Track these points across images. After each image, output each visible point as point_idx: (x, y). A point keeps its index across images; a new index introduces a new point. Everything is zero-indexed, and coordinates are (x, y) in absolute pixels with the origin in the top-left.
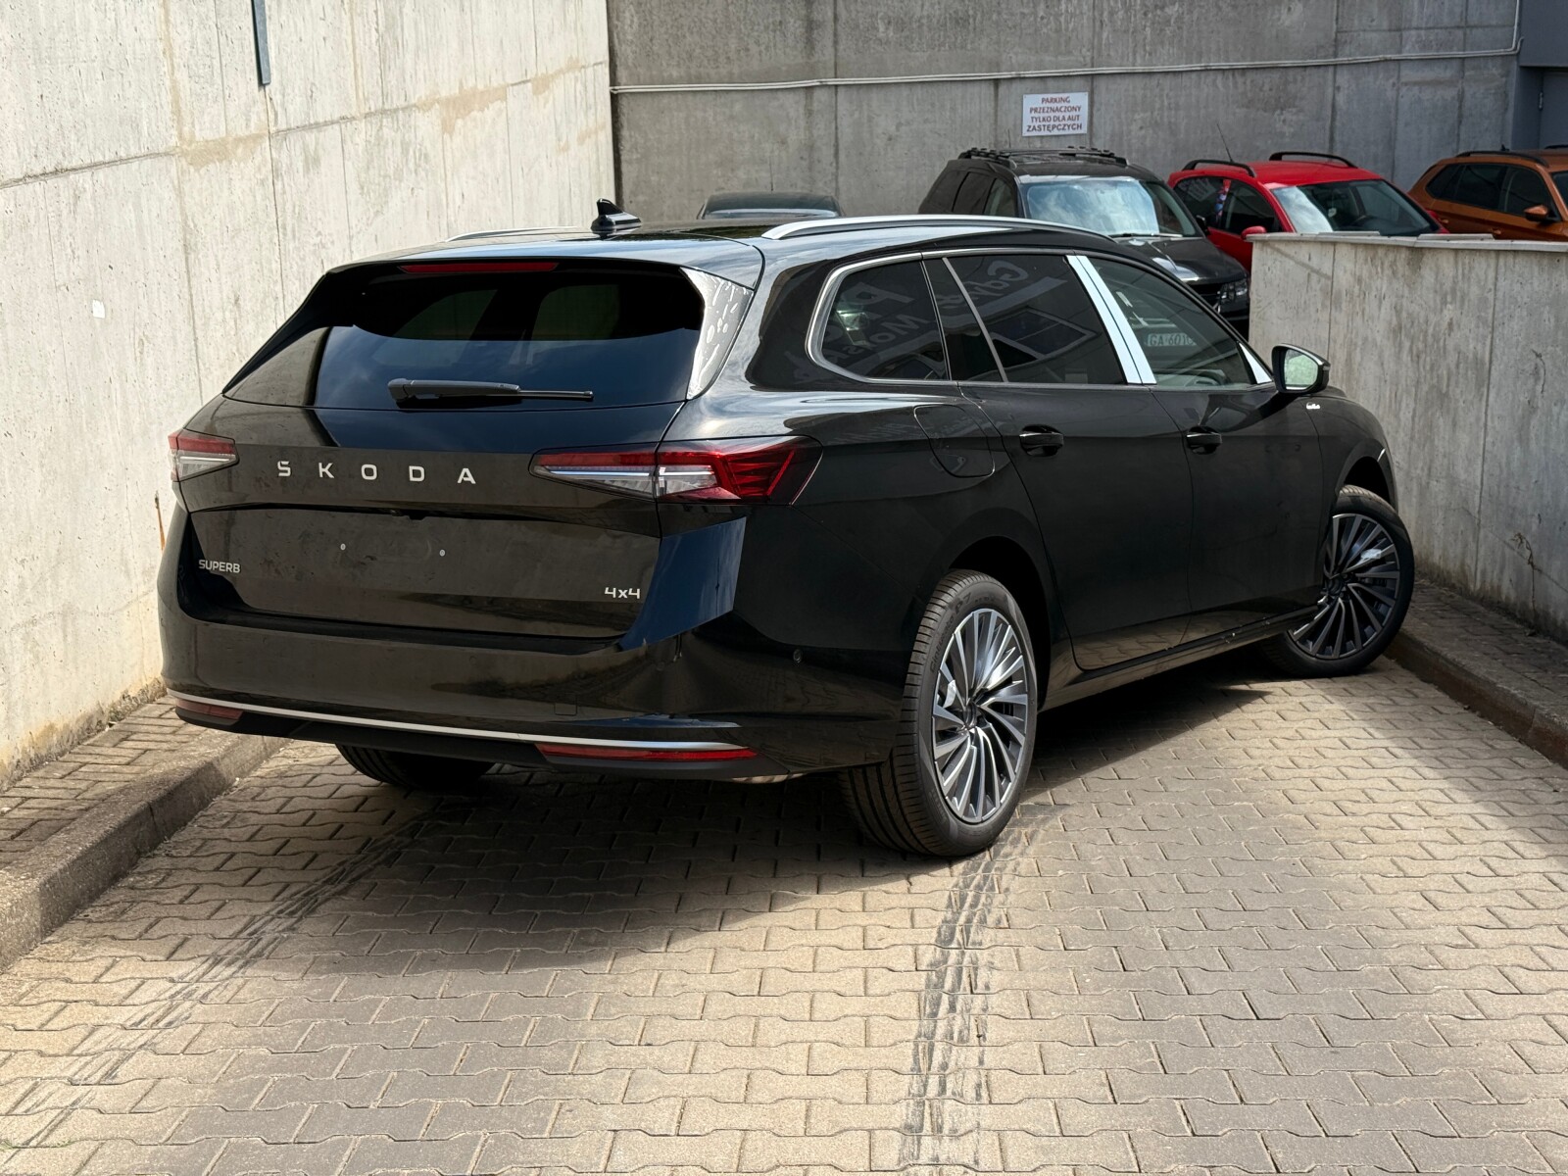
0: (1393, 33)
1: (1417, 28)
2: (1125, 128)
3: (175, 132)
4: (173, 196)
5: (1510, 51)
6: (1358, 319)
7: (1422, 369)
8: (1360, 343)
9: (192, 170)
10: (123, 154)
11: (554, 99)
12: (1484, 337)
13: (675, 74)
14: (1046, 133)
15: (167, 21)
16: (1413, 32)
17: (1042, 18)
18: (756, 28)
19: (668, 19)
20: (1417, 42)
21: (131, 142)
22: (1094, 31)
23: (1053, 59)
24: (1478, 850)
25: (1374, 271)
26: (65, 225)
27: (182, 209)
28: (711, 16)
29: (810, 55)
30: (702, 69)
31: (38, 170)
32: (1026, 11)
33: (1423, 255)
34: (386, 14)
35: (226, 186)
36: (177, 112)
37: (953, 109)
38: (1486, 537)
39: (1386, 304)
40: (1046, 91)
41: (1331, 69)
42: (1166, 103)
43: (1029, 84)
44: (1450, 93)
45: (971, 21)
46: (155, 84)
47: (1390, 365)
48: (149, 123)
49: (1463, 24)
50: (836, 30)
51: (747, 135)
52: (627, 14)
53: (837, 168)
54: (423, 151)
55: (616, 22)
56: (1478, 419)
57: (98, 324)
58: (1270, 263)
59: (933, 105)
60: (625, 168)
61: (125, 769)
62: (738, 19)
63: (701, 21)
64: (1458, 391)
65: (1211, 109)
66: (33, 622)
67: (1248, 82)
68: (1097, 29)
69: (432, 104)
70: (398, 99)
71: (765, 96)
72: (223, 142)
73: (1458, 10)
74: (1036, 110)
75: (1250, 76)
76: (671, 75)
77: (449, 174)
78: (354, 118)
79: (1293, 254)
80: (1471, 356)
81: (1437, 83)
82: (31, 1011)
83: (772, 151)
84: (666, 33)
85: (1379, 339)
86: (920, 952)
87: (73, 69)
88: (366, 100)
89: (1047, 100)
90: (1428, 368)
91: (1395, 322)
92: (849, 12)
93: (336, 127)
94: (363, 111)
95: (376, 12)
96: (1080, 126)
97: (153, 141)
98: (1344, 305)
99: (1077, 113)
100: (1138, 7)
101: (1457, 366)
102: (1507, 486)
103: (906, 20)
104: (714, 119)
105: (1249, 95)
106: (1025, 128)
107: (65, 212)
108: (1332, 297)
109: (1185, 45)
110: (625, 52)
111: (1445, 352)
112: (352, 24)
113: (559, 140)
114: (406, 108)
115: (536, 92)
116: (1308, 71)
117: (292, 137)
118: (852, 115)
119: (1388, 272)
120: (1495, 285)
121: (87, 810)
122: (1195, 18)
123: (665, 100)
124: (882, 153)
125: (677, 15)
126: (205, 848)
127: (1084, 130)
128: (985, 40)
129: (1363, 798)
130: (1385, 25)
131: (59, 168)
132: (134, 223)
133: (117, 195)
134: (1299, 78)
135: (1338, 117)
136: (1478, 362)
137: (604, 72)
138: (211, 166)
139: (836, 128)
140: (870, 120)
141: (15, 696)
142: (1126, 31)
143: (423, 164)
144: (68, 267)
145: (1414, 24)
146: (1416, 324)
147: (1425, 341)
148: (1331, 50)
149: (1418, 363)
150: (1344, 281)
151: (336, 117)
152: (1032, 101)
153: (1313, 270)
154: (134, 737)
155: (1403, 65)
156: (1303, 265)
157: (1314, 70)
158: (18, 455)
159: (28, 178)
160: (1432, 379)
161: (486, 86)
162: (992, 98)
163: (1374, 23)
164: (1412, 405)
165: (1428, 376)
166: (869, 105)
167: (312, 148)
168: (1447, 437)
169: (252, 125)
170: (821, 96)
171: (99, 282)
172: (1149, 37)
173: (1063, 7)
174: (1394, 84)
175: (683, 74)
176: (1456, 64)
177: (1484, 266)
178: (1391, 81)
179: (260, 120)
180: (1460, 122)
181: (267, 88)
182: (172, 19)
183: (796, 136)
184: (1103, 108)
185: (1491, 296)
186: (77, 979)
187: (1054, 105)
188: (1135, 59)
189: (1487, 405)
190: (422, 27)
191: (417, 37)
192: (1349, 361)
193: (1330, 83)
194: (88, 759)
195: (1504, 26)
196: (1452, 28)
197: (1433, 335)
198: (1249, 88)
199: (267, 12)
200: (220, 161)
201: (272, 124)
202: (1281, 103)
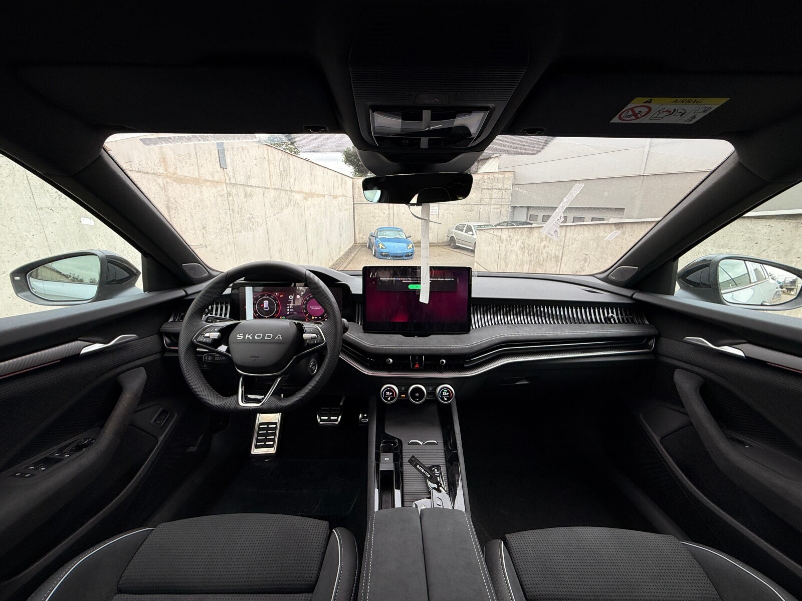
0: (490, 199)
1: (494, 198)
3: (161, 168)
5: (509, 203)
8: (509, 251)
9: (174, 183)
11: (338, 201)
12: (559, 250)
20: (494, 201)
25: (515, 234)
27: (166, 195)
33: (534, 229)
34: (283, 167)
35: (198, 193)
36: (163, 162)
41: (479, 205)
47: (520, 256)
52: (356, 189)
53: (394, 218)
54: (297, 202)
58: (482, 234)
65: (459, 211)
67: (466, 207)
69: (300, 192)
70: (288, 188)
72: (196, 179)
75: (466, 205)
77: (306, 209)
78: (269, 188)
79: (488, 232)
80: (553, 255)
88: (274, 185)
90: (535, 257)
91: (522, 246)
93: (261, 188)
94: (272, 187)
98: (504, 243)
101: (547, 257)
105: (466, 209)
108: (500, 240)
110: (356, 196)
111: (542, 253)
112: (268, 165)
113: (340, 209)
114: (291, 191)
116: (476, 205)
117: (238, 186)
119: (520, 234)
120: (565, 235)
123: (363, 205)
127: (437, 213)
135: (480, 213)
137: (351, 199)
138: (188, 185)
143: (296, 205)
146: (530, 246)
147: (534, 250)
148: (480, 202)
149: (531, 256)
150: (504, 237)
151: (260, 186)
153: (495, 235)
155: (492, 205)
156: (491, 234)
161: (318, 193)
163: (487, 197)
164: (528, 266)
167: (249, 191)
169: (215, 178)
176: (500, 205)
179: (220, 178)
181: (225, 169)
185: (563, 239)
190: (297, 174)
191: (295, 176)
192: (506, 255)
193: (479, 207)
195: (508, 199)
200: (195, 184)
201: (227, 180)
202: (471, 211)
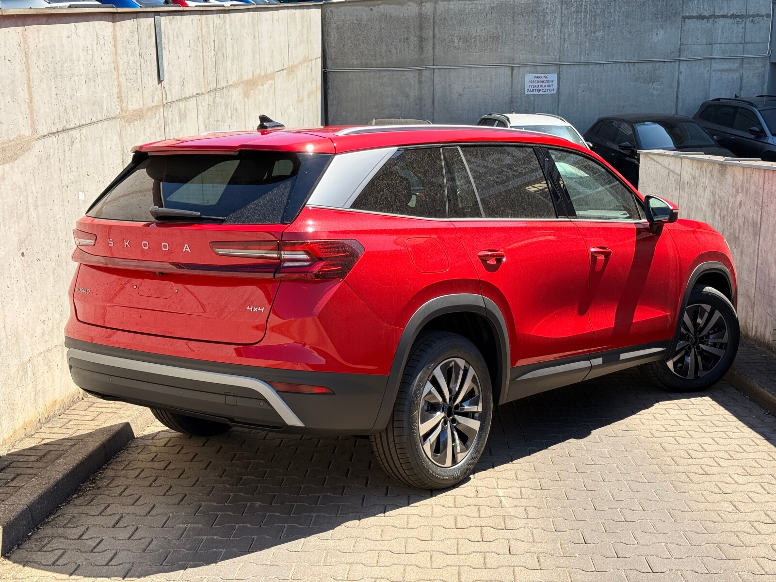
0: (708, 46)
1: (720, 44)
2: (575, 91)
3: (119, 107)
4: (118, 139)
5: (766, 55)
6: (694, 197)
7: (725, 223)
8: (694, 209)
9: (127, 124)
10: (94, 119)
11: (297, 77)
12: (758, 211)
13: (355, 63)
14: (537, 93)
15: (116, 53)
16: (718, 45)
17: (535, 37)
18: (395, 41)
19: (352, 36)
20: (720, 50)
21: (98, 114)
22: (561, 44)
23: (540, 57)
24: (758, 479)
25: (702, 174)
26: (67, 156)
27: (122, 144)
28: (373, 35)
29: (421, 54)
30: (368, 61)
31: (55, 130)
32: (527, 33)
33: (727, 168)
34: (219, 42)
35: (142, 131)
36: (120, 97)
37: (491, 81)
38: (758, 310)
39: (708, 190)
40: (537, 73)
41: (677, 63)
42: (596, 79)
43: (528, 69)
44: (736, 75)
45: (500, 38)
46: (110, 84)
48: (107, 103)
49: (743, 42)
50: (434, 42)
51: (390, 92)
52: (332, 34)
53: (434, 109)
54: (235, 107)
55: (327, 38)
56: (754, 251)
57: (81, 202)
58: (649, 165)
59: (481, 79)
60: (330, 108)
61: (91, 423)
62: (386, 36)
63: (368, 37)
64: (744, 237)
65: (618, 82)
66: (48, 350)
67: (636, 69)
68: (562, 42)
69: (240, 84)
70: (224, 81)
71: (399, 74)
72: (141, 110)
73: (740, 35)
74: (531, 82)
75: (637, 65)
76: (353, 64)
77: (247, 117)
78: (203, 94)
79: (660, 162)
80: (751, 220)
81: (730, 70)
82: (50, 555)
83: (402, 101)
84: (351, 43)
85: (704, 207)
86: (484, 531)
87: (72, 79)
88: (208, 84)
89: (537, 77)
90: (729, 223)
91: (712, 199)
92: (441, 33)
93: (195, 98)
94: (207, 90)
95: (214, 41)
96: (553, 90)
97: (109, 112)
98: (686, 190)
99: (552, 83)
100: (582, 32)
101: (744, 224)
102: (769, 285)
103: (468, 37)
104: (374, 85)
105: (637, 75)
106: (526, 91)
107: (67, 149)
108: (680, 185)
109: (605, 50)
110: (331, 52)
111: (737, 217)
112: (203, 48)
113: (299, 97)
114: (228, 86)
115: (288, 74)
116: (666, 63)
117: (173, 105)
118: (441, 83)
119: (709, 174)
120: (763, 186)
121: (73, 445)
122: (610, 38)
123: (350, 75)
124: (456, 102)
125: (357, 34)
126: (131, 465)
127: (555, 92)
128: (507, 47)
129: (700, 448)
130: (704, 42)
131: (64, 129)
132: (99, 152)
133: (91, 139)
134: (662, 67)
135: (680, 87)
136: (754, 224)
137: (319, 61)
138: (136, 122)
139: (433, 89)
140: (450, 85)
141: (39, 388)
142: (576, 44)
143: (235, 114)
144: (68, 176)
145: (719, 41)
146: (722, 202)
147: (727, 210)
148: (678, 54)
149: (724, 221)
150: (686, 177)
151: (194, 94)
152: (530, 77)
153: (671, 171)
154: (95, 405)
155: (712, 60)
156: (666, 167)
157: (669, 63)
158: (43, 269)
159: (50, 134)
160: (731, 229)
161: (265, 73)
162: (510, 76)
163: (699, 41)
165: (729, 228)
166: (450, 79)
167: (183, 110)
168: (738, 259)
169: (155, 100)
170: (426, 74)
171: (82, 183)
172: (587, 47)
173: (546, 31)
174: (708, 71)
175: (359, 63)
176: (739, 61)
177: (758, 176)
178: (707, 69)
179: (159, 98)
180: (741, 90)
181: (162, 83)
182: (118, 52)
183: (413, 93)
184: (565, 81)
185: (761, 191)
186: (70, 537)
187: (540, 80)
188: (580, 57)
189: (759, 245)
190: (235, 46)
191: (233, 52)
193: (677, 70)
194: (73, 417)
195: (763, 43)
196: (737, 43)
197: (731, 208)
198: (636, 72)
199: (163, 46)
200: (140, 119)
201: (164, 99)
202: (652, 80)
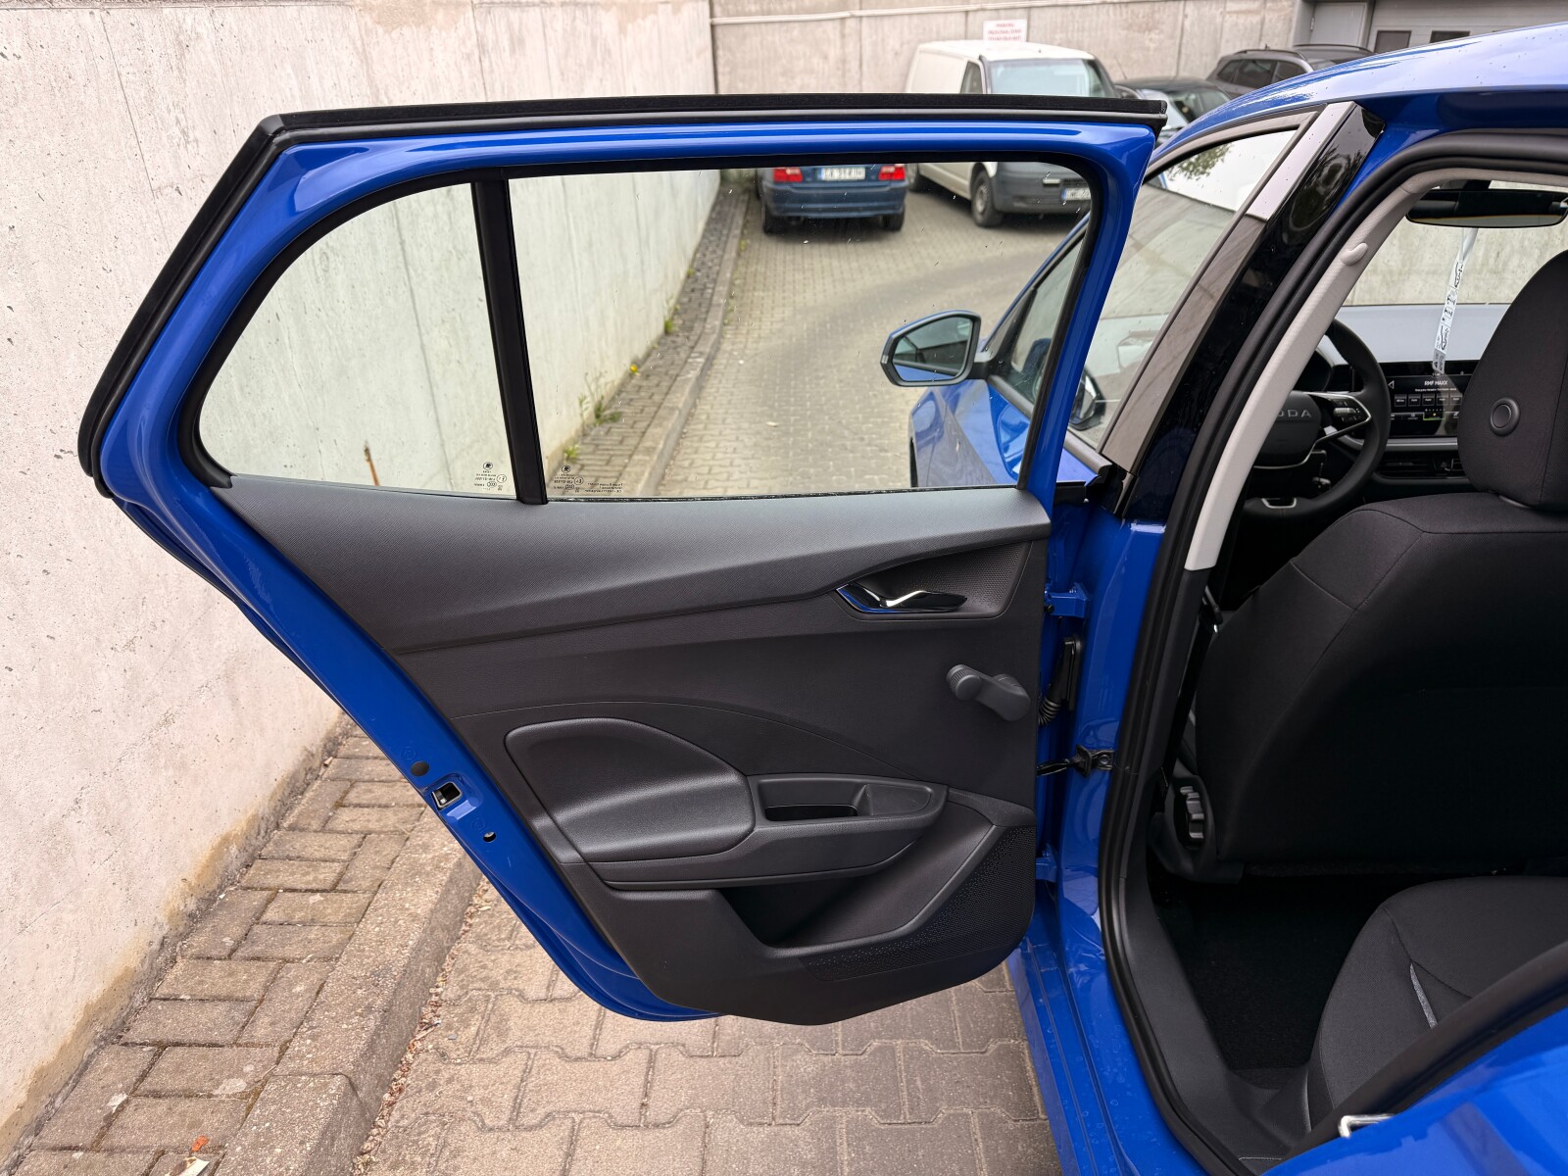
4: (356, 61)
9: (380, 30)
13: (753, 8)
27: (371, 79)
30: (771, 5)
37: (938, 32)
40: (999, 18)
41: (1182, 3)
42: (1076, 27)
43: (988, 13)
44: (1256, 19)
51: (801, 52)
53: (862, 76)
59: (924, 29)
60: (721, 78)
65: (1105, 31)
67: (1130, 11)
69: (611, 5)
71: (813, 25)
72: (418, 3)
74: (992, 33)
75: (1131, 6)
76: (750, 9)
77: (625, 69)
81: (1249, 12)
83: (818, 64)
89: (999, 25)
93: (537, 9)
99: (1019, 34)
104: (780, 42)
105: (1130, 21)
107: (158, 68)
113: (687, 53)
114: (593, 4)
115: (674, 12)
116: (1168, 3)
117: (496, 12)
118: (871, 37)
123: (747, 28)
124: (891, 64)
133: (262, 50)
134: (1162, 8)
135: (1185, 37)
137: (706, 7)
138: (406, 30)
139: (861, 47)
140: (883, 40)
143: (607, 58)
152: (990, 25)
157: (1172, 3)
162: (964, 24)
166: (883, 31)
167: (516, 26)
170: (851, 24)
174: (1221, 13)
175: (758, 9)
178: (1219, 11)
180: (1260, 40)
183: (834, 53)
184: (1036, 31)
187: (1004, 29)
193: (1182, 12)
198: (1129, 16)
202: (1149, 26)
